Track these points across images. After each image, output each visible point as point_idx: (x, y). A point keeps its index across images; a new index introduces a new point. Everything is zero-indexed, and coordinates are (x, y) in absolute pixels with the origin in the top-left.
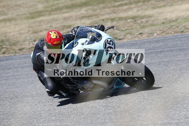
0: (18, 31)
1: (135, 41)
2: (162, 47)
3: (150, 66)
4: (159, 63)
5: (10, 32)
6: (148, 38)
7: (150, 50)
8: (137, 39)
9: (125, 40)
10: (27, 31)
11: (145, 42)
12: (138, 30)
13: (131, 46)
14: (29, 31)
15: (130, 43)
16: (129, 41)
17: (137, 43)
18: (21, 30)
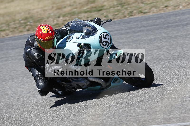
0: (42, 8)
1: (160, 14)
2: (188, 20)
3: (176, 39)
4: (186, 35)
5: (34, 9)
6: (173, 11)
7: (176, 22)
8: (162, 12)
9: (151, 14)
10: (50, 7)
11: (171, 15)
12: (163, 3)
13: (156, 19)
14: (53, 7)
15: (155, 16)
16: (154, 14)
17: (162, 17)
18: (45, 7)
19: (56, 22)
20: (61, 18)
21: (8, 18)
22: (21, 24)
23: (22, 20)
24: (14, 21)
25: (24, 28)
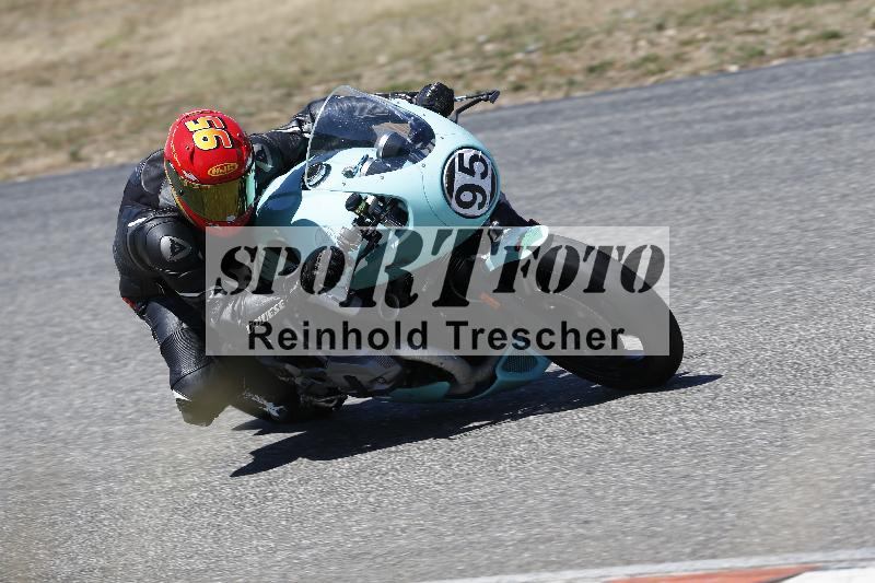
19: (644, 49)
20: (671, 32)
21: (424, 33)
22: (486, 57)
23: (489, 41)
24: (454, 46)
25: (500, 76)
